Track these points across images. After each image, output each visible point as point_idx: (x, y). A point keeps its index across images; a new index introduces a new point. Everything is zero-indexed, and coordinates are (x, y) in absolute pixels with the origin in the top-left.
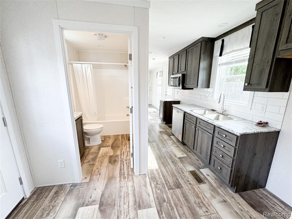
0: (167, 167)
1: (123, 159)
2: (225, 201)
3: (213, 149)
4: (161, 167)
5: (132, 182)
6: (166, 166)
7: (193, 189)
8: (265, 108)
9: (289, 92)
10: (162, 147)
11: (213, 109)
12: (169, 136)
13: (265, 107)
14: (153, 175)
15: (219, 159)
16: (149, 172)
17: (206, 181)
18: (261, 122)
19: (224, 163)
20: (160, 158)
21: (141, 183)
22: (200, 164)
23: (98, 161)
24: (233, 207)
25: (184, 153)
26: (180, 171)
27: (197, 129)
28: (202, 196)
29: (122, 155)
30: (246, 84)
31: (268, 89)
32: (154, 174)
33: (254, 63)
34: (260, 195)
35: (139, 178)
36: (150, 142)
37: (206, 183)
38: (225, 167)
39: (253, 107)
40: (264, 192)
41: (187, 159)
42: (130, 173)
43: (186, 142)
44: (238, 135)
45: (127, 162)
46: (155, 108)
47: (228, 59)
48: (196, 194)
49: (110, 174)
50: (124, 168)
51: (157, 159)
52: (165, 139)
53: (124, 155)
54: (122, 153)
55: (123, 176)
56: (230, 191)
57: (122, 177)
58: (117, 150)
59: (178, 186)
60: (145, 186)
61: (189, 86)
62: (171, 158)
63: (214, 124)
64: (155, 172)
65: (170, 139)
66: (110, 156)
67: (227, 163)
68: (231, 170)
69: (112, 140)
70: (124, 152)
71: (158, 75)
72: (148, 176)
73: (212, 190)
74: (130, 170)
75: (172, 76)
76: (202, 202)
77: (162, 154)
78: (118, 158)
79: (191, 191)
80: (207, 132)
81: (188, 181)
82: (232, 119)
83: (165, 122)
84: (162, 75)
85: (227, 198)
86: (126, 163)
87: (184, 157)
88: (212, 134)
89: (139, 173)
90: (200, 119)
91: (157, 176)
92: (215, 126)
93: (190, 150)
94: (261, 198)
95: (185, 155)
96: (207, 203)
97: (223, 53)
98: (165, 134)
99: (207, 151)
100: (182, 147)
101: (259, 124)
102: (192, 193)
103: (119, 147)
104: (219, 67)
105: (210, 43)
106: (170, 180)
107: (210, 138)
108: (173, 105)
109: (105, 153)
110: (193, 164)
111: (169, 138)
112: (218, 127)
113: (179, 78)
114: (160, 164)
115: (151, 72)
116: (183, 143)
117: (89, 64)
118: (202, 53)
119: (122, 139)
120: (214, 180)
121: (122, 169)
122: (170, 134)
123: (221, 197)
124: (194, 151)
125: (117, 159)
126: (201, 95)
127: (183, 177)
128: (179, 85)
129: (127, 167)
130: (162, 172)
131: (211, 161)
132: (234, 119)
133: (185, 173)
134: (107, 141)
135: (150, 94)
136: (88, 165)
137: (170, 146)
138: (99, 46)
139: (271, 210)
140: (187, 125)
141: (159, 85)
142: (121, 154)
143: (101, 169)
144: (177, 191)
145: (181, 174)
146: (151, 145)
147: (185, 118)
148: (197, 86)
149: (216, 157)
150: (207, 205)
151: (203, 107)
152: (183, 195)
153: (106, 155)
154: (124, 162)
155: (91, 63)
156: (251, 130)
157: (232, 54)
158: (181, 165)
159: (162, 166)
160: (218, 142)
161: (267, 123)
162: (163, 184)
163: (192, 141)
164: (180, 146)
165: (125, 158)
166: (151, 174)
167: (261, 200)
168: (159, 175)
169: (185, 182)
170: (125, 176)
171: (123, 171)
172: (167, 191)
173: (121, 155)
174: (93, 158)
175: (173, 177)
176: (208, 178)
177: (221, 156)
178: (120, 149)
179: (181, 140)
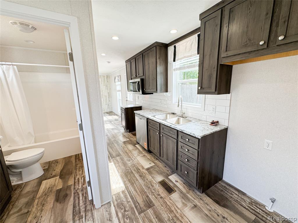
0: (135, 185)
1: (78, 189)
2: (195, 206)
3: (178, 154)
4: (128, 187)
5: (92, 220)
6: (133, 184)
7: (165, 203)
8: (215, 109)
9: (230, 94)
10: (127, 160)
11: (174, 112)
12: (134, 145)
13: (215, 107)
14: (119, 201)
15: (185, 164)
16: (114, 197)
17: (176, 189)
18: (213, 121)
19: (190, 167)
20: (126, 175)
21: (105, 217)
22: (168, 171)
23: (36, 204)
24: (203, 209)
25: (151, 162)
26: (150, 185)
27: (161, 135)
28: (175, 208)
29: (77, 184)
30: (199, 88)
31: (217, 92)
32: (120, 198)
33: (204, 69)
34: (220, 188)
35: (102, 210)
36: (114, 158)
37: (176, 191)
38: (191, 171)
39: (206, 109)
40: (222, 184)
41: (155, 168)
42: (89, 207)
43: (152, 149)
44: (199, 138)
45: (84, 193)
46: (117, 115)
47: (181, 65)
48: (168, 209)
49: (57, 219)
50: (79, 203)
51: (122, 178)
52: (130, 149)
53: (79, 184)
54: (76, 180)
55: (77, 216)
56: (198, 193)
57: (77, 218)
58: (69, 178)
59: (149, 205)
60: (110, 220)
61: (149, 90)
62: (138, 171)
63: (176, 129)
64: (122, 195)
65: (136, 149)
66: (57, 190)
67: (193, 167)
68: (197, 173)
69: (60, 165)
70: (78, 178)
71: (116, 80)
72: (113, 203)
73: (183, 198)
74: (88, 203)
75: (131, 81)
76: (176, 216)
77: (128, 170)
78: (71, 190)
79: (163, 207)
80: (171, 137)
81: (159, 195)
82: (191, 121)
83: (128, 130)
84: (120, 79)
85: (197, 202)
86: (83, 195)
87: (152, 167)
88: (176, 139)
89: (101, 204)
90: (163, 124)
91: (124, 200)
92: (178, 131)
93: (157, 157)
94: (222, 191)
95: (153, 164)
96: (180, 215)
97: (176, 59)
98: (130, 144)
99: (173, 156)
100: (148, 156)
101: (212, 123)
102: (164, 208)
103: (72, 173)
104: (174, 72)
105: (164, 48)
106: (140, 200)
107: (175, 143)
108: (135, 112)
109: (49, 188)
110: (161, 173)
111: (134, 148)
112: (181, 132)
113: (138, 83)
114: (127, 182)
115: (108, 77)
116: (149, 151)
117: (10, 65)
118: (158, 58)
119: (76, 161)
120: (183, 185)
121: (77, 205)
122: (135, 142)
123: (192, 203)
124: (161, 158)
125: (68, 192)
126: (161, 100)
127: (153, 191)
128: (139, 91)
129: (84, 200)
130: (129, 193)
131: (178, 167)
132: (192, 121)
133: (155, 185)
134: (53, 168)
135: (109, 101)
136: (19, 216)
137: (137, 156)
138: (27, 41)
139: (231, 201)
140: (151, 132)
141: (119, 91)
142: (75, 183)
143: (42, 217)
144: (149, 212)
145: (151, 189)
146: (115, 160)
147: (149, 125)
148: (157, 90)
149: (182, 162)
150: (180, 218)
151: (164, 111)
152: (156, 215)
153: (51, 191)
154: (79, 194)
155: (13, 63)
156: (208, 131)
157: (184, 60)
158: (149, 177)
159: (129, 185)
160: (182, 147)
161: (218, 122)
162: (132, 208)
163: (158, 148)
164: (146, 154)
165: (80, 187)
166: (116, 200)
167: (222, 193)
168: (126, 198)
169: (156, 198)
170: (82, 214)
171: (77, 208)
172: (137, 216)
173: (74, 185)
174: (28, 201)
175: (142, 195)
176: (178, 184)
177: (186, 160)
178: (73, 176)
179: (146, 148)
